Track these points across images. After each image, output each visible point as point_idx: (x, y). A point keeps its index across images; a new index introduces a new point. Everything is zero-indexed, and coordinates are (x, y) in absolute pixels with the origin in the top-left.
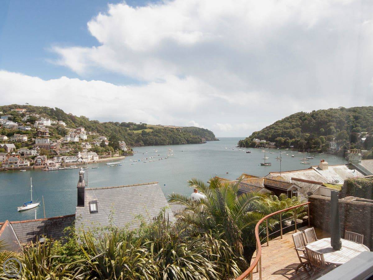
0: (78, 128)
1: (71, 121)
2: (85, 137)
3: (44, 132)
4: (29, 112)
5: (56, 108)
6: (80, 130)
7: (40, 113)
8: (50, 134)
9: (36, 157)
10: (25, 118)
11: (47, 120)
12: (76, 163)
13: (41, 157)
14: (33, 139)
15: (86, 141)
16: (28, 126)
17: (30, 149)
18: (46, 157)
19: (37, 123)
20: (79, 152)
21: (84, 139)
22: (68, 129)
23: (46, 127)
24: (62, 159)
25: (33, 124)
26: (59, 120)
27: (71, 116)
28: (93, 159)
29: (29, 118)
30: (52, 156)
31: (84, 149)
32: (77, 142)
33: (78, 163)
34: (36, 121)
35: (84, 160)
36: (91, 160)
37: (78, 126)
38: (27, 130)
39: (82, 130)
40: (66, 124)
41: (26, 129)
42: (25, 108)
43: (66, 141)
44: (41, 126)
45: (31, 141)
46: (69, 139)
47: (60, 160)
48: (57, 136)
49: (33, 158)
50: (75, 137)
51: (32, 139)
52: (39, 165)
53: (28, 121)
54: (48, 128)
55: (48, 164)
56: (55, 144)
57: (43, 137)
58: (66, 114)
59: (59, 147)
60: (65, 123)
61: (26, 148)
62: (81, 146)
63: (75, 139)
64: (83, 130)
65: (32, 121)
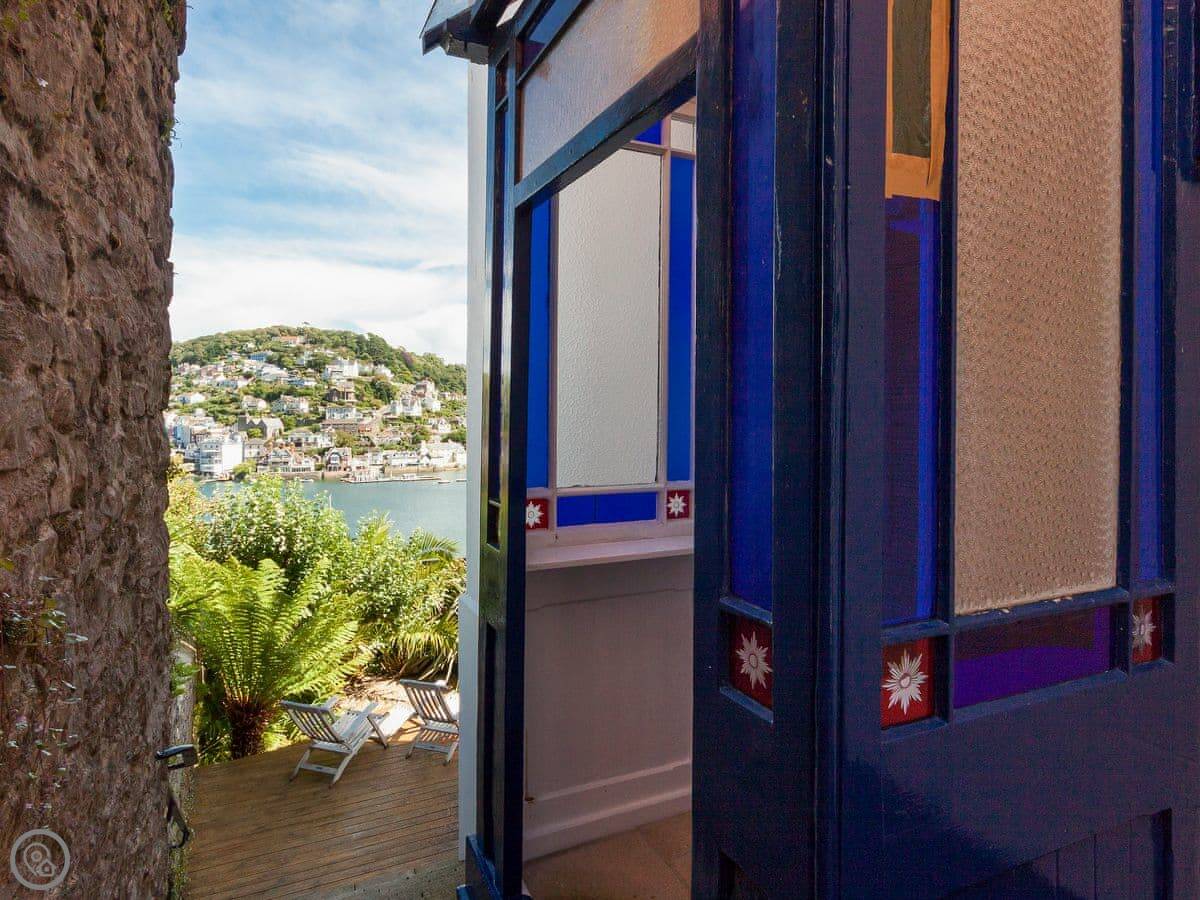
0: (419, 383)
1: (404, 366)
2: (436, 406)
3: (343, 393)
4: (311, 342)
5: (370, 334)
6: (424, 387)
7: (335, 346)
8: (357, 396)
9: (328, 449)
10: (305, 359)
11: (351, 363)
12: (416, 467)
13: (340, 450)
14: (321, 409)
15: (439, 415)
16: (310, 376)
17: (315, 431)
18: (348, 450)
19: (330, 370)
20: (423, 442)
21: (434, 411)
22: (396, 384)
23: (349, 380)
24: (385, 457)
25: (320, 372)
26: (376, 364)
27: (402, 353)
28: (454, 460)
29: (311, 358)
30: (361, 449)
31: (434, 434)
32: (418, 418)
33: (420, 467)
34: (327, 366)
35: (433, 462)
36: (449, 461)
37: (419, 377)
38: (307, 388)
39: (428, 387)
40: (392, 372)
41: (306, 383)
42: (302, 334)
43: (394, 413)
44: (338, 377)
45: (315, 412)
46: (400, 410)
47: (380, 459)
48: (374, 401)
49: (322, 453)
50: (413, 404)
51: (317, 409)
52: (335, 469)
53: (310, 365)
54: (352, 383)
55: (354, 469)
56: (367, 420)
57: (342, 404)
58: (392, 350)
59: (376, 428)
60: (389, 371)
61: (305, 428)
62: (428, 428)
63: (412, 409)
64: (431, 386)
65: (318, 365)
